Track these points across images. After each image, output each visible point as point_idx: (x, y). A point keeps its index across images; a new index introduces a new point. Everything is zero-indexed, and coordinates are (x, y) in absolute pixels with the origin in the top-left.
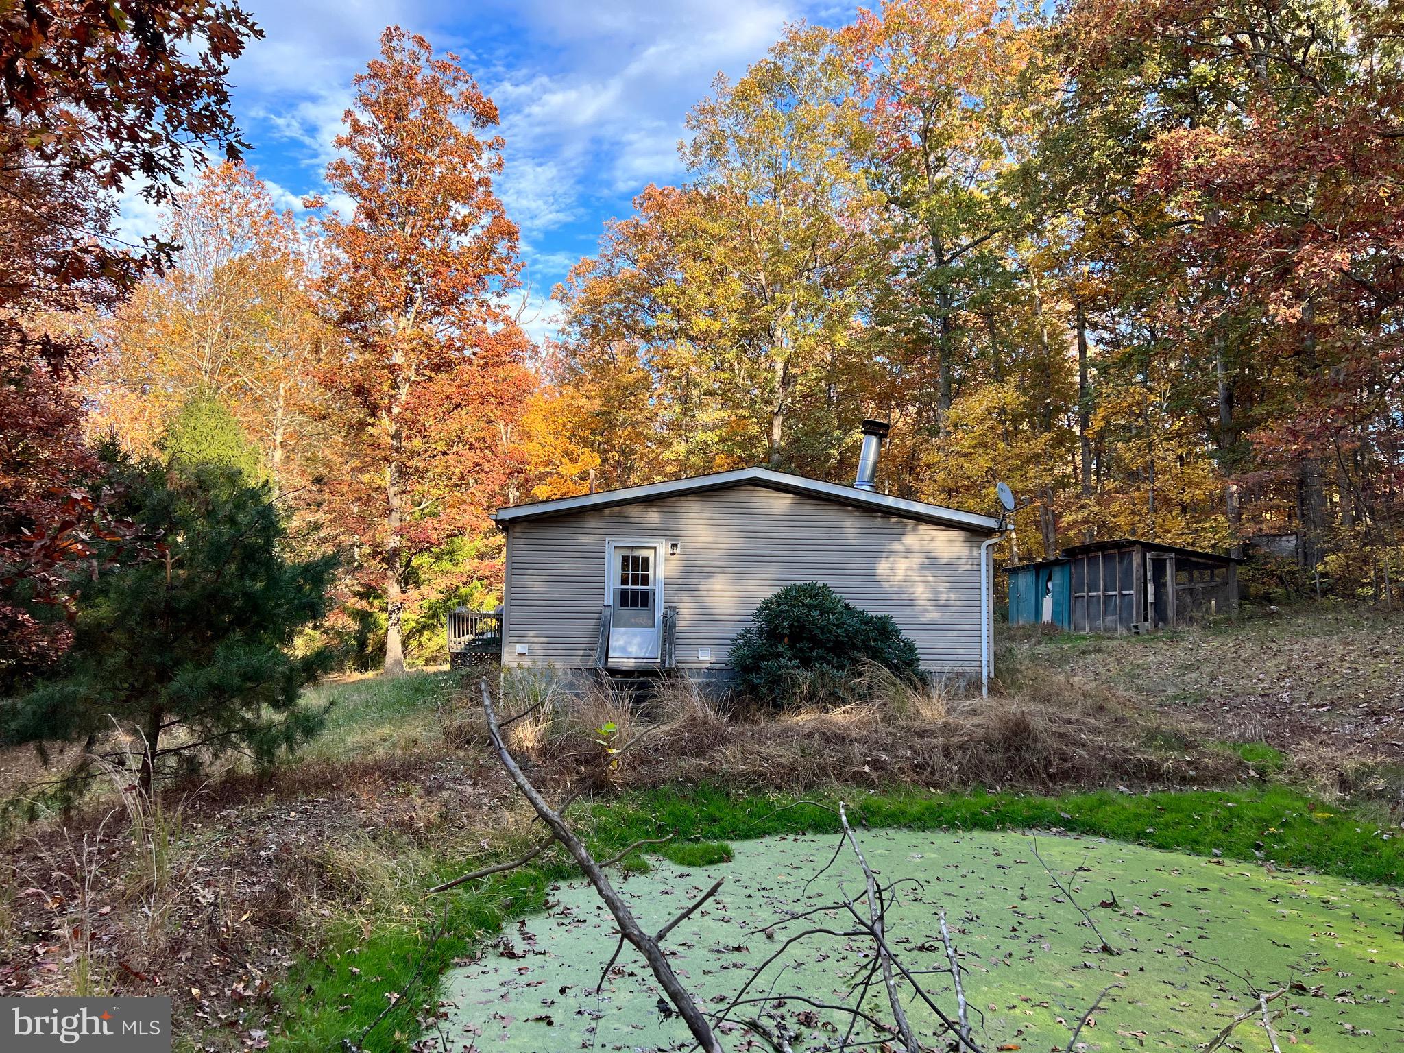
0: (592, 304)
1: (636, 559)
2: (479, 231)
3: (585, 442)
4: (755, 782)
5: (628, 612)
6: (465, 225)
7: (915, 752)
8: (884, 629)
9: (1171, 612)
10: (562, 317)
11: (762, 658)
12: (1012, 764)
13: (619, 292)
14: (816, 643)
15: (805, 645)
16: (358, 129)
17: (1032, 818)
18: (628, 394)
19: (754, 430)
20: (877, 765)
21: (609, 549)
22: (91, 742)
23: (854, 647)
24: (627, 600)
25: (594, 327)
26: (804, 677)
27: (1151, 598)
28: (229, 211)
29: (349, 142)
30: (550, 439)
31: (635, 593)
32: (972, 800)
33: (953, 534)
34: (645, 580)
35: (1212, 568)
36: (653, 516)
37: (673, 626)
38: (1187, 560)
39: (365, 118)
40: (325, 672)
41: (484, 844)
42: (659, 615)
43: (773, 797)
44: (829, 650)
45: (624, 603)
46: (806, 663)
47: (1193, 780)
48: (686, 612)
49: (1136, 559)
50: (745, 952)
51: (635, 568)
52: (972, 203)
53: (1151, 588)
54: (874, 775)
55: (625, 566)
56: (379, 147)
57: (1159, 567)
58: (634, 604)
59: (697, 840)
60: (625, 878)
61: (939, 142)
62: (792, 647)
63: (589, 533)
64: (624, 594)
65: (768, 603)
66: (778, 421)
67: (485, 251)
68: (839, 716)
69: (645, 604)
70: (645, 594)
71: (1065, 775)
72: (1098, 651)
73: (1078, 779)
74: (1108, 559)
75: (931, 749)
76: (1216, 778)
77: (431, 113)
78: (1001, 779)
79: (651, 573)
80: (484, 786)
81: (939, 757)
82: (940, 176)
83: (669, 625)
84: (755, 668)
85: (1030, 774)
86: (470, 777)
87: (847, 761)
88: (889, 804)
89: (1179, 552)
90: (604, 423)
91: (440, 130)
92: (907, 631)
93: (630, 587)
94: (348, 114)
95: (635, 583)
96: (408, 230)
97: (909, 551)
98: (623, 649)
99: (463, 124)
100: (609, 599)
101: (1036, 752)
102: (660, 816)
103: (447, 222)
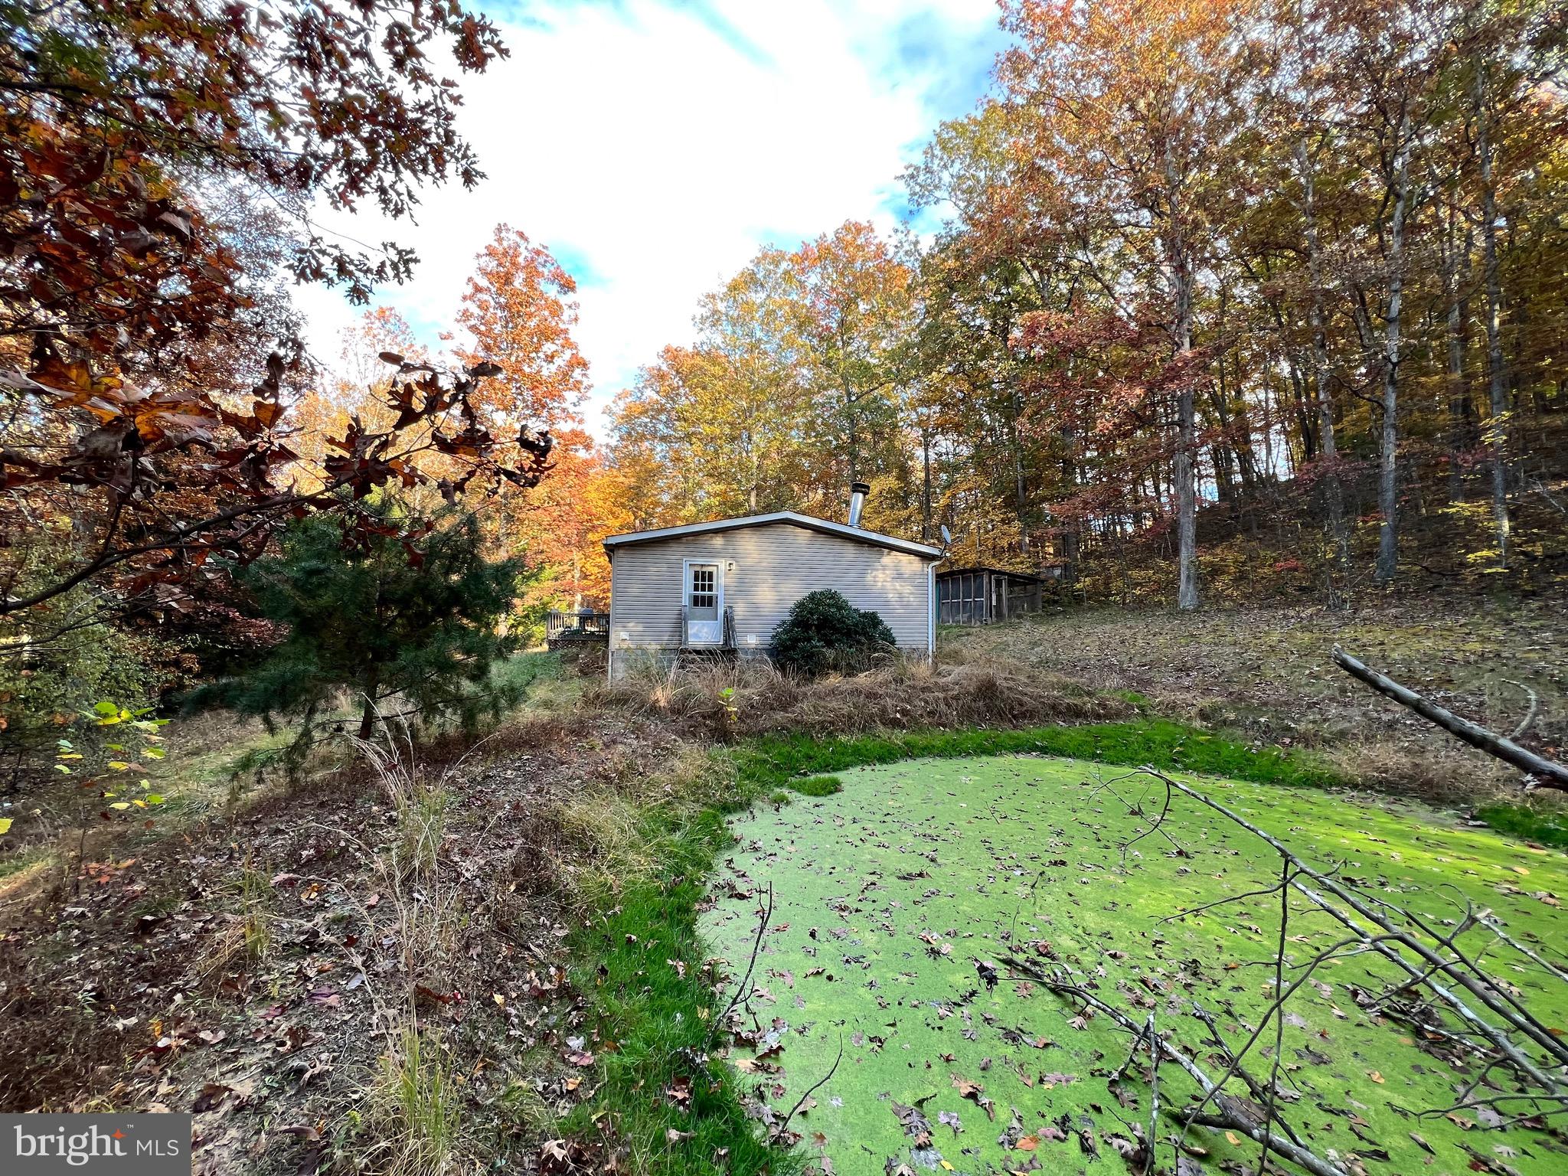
0: (628, 418)
1: (703, 573)
2: (562, 364)
3: (623, 505)
4: (829, 728)
5: (700, 610)
6: (552, 357)
7: (927, 702)
8: (873, 620)
9: (1005, 611)
10: (609, 426)
11: (799, 640)
12: (989, 709)
13: (646, 412)
14: (836, 630)
15: (827, 631)
16: (478, 289)
17: (1017, 746)
18: (651, 474)
19: (741, 498)
20: (904, 712)
21: (685, 566)
22: (312, 711)
23: (856, 633)
24: (697, 601)
25: (629, 434)
26: (830, 654)
27: (994, 603)
28: (383, 341)
29: (471, 297)
30: (600, 503)
31: (703, 597)
32: (970, 735)
33: (912, 557)
34: (710, 588)
35: (1025, 584)
36: (718, 541)
37: (733, 619)
38: (1014, 580)
39: (483, 282)
40: (511, 652)
41: (668, 789)
42: (721, 611)
43: (843, 738)
44: (843, 635)
45: (696, 604)
46: (830, 644)
47: (1106, 717)
48: (740, 611)
49: (986, 580)
50: (927, 878)
51: (703, 579)
52: (868, 367)
53: (994, 597)
54: (904, 720)
55: (696, 578)
56: (493, 303)
57: (999, 584)
58: (703, 605)
59: (805, 774)
60: (777, 810)
61: (849, 329)
62: (818, 632)
63: (674, 553)
64: (696, 598)
65: (801, 605)
66: (753, 494)
67: (565, 376)
68: (863, 679)
69: (710, 604)
70: (710, 598)
71: (1023, 715)
72: (968, 634)
73: (1031, 717)
74: (955, 581)
75: (937, 700)
76: (1118, 715)
77: (529, 282)
78: (983, 719)
79: (714, 583)
80: (644, 739)
81: (943, 707)
82: (849, 349)
83: (728, 620)
84: (794, 647)
85: (1001, 715)
86: (633, 732)
87: (884, 710)
88: (918, 739)
89: (1009, 574)
90: (636, 493)
91: (535, 295)
92: (888, 622)
93: (700, 593)
94: (470, 279)
95: (703, 589)
96: (513, 359)
97: (884, 568)
98: (696, 635)
99: (552, 291)
100: (686, 600)
101: (1003, 700)
102: (773, 757)
103: (541, 355)
